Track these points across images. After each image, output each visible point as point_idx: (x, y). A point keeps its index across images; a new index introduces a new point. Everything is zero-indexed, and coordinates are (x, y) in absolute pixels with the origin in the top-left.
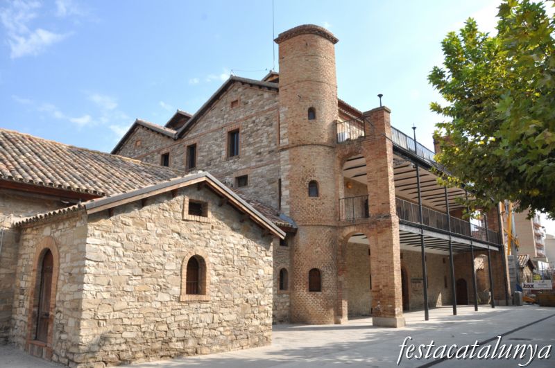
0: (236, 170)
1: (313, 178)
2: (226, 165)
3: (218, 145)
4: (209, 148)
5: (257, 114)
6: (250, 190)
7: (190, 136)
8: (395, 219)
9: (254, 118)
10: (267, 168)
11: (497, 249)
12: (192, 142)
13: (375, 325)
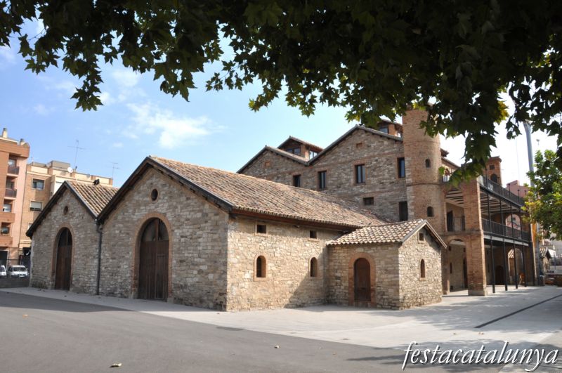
0: (363, 193)
1: (430, 205)
2: (355, 188)
3: (346, 174)
4: (338, 175)
5: (379, 155)
6: (376, 207)
7: (320, 164)
8: (482, 232)
9: (377, 158)
10: (390, 194)
11: (527, 245)
12: (322, 169)
13: (470, 295)
